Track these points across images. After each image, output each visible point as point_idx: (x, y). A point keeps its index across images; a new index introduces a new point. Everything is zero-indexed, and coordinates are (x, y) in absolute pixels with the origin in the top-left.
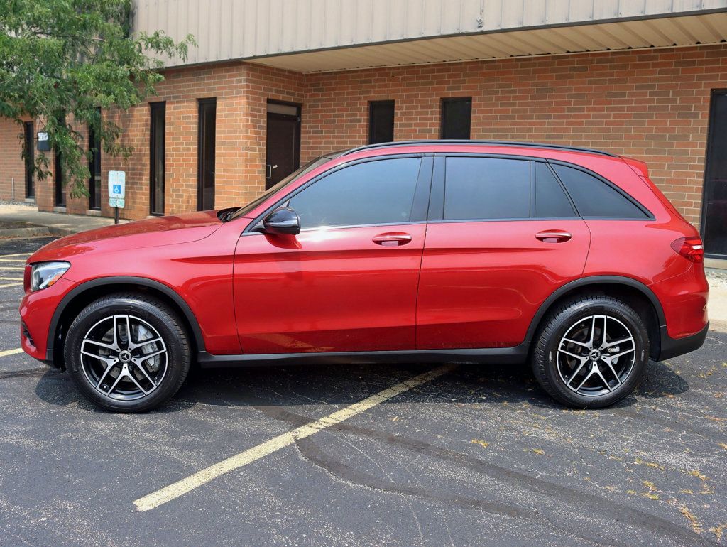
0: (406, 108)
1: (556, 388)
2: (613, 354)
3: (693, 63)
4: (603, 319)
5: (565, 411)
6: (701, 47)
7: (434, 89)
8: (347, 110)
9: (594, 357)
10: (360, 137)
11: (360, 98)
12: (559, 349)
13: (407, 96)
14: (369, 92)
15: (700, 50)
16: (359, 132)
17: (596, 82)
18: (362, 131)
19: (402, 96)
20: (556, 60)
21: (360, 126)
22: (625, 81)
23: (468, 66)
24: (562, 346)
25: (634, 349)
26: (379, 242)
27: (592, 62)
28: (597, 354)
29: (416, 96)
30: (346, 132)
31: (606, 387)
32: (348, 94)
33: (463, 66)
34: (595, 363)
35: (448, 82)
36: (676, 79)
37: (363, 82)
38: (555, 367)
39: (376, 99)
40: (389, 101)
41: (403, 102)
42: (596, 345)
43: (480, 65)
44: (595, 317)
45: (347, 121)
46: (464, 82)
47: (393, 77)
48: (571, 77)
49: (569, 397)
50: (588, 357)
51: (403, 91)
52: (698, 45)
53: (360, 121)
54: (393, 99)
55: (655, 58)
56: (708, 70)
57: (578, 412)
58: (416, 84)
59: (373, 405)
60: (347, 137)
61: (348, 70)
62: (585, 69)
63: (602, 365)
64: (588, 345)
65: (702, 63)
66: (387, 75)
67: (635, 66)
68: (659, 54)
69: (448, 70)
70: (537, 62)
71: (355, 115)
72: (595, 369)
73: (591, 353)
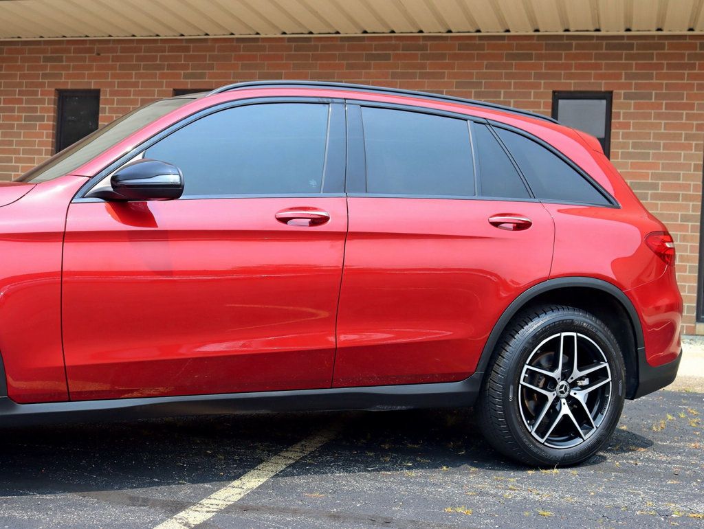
0: (119, 102)
1: (519, 439)
2: (583, 388)
3: (529, 57)
4: (573, 337)
5: (530, 472)
6: (539, 36)
7: (163, 76)
8: (20, 101)
9: (562, 392)
10: (41, 144)
11: (42, 85)
12: (522, 382)
13: (120, 85)
14: (59, 76)
15: (538, 40)
16: (41, 135)
17: (403, 76)
18: (45, 135)
19: (111, 85)
20: (346, 43)
21: (42, 127)
22: (442, 76)
23: (217, 45)
24: (525, 377)
25: (609, 379)
26: (284, 220)
27: (395, 48)
28: (566, 389)
29: (135, 85)
30: (19, 135)
31: (578, 435)
32: (23, 76)
33: (210, 44)
34: (563, 401)
35: (185, 67)
36: (509, 76)
37: (47, 59)
38: (516, 408)
39: (69, 87)
40: (90, 91)
41: (113, 93)
42: (565, 376)
43: (235, 44)
44: (564, 334)
45: (19, 118)
46: (211, 67)
47: (98, 54)
48: (367, 67)
49: (535, 450)
50: (555, 392)
51: (114, 76)
52: (537, 33)
53: (42, 119)
54: (97, 87)
55: (481, 47)
56: (548, 67)
57: (548, 471)
58: (136, 67)
59: (263, 480)
60: (19, 143)
61: (24, 39)
62: (387, 57)
63: (573, 402)
64: (557, 374)
65: (540, 57)
66: (90, 51)
67: (455, 57)
68: (486, 42)
69: (186, 49)
70: (320, 44)
71: (35, 110)
72: (565, 410)
73: (558, 387)
